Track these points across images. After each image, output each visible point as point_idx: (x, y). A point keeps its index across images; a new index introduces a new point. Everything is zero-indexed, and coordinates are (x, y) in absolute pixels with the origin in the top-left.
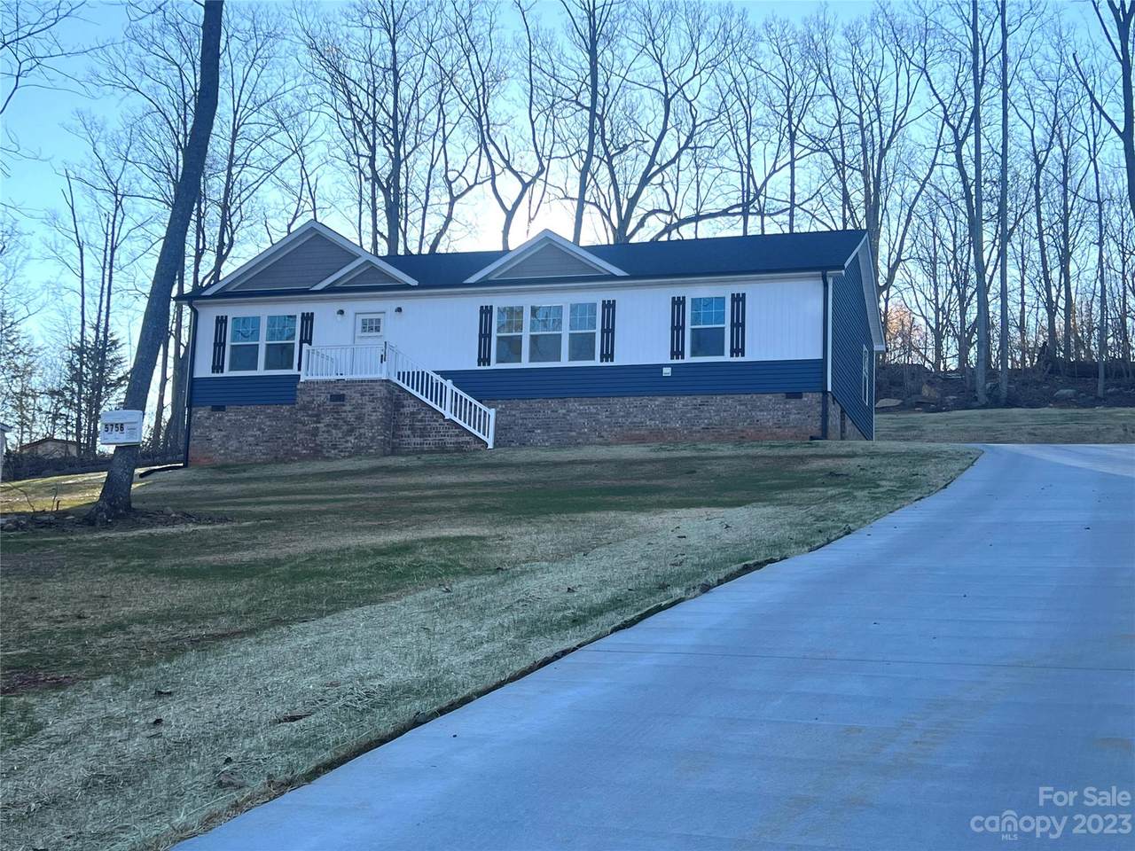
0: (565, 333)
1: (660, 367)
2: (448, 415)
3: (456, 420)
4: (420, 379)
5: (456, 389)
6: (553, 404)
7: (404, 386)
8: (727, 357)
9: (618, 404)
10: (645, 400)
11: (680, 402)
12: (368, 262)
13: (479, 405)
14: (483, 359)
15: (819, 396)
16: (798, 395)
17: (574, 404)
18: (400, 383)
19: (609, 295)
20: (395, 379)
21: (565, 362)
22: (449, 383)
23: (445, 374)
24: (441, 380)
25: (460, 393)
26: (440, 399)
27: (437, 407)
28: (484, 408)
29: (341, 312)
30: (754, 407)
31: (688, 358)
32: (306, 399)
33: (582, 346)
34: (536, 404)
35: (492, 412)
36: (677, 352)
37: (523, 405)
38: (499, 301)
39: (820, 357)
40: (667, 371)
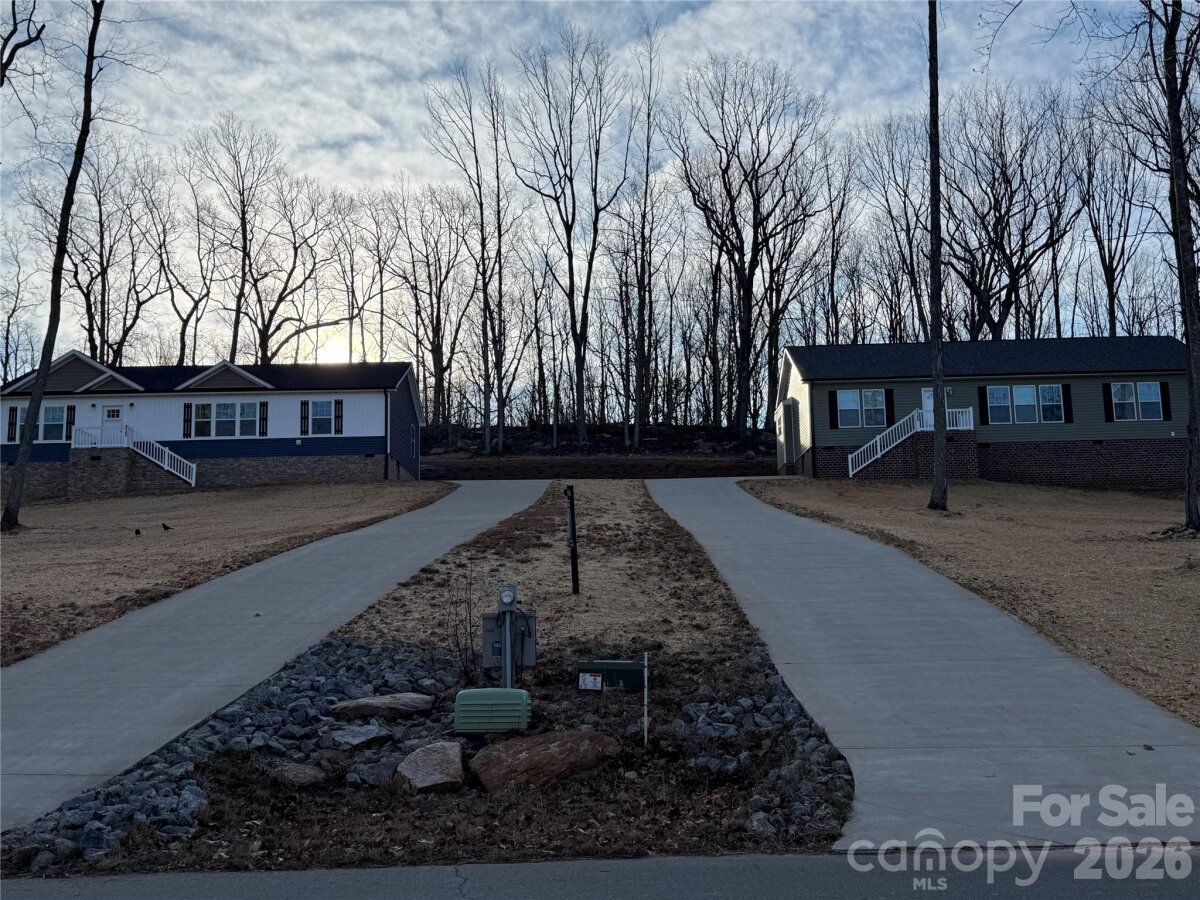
0: (238, 420)
1: (296, 439)
2: (166, 468)
3: (172, 470)
4: (147, 446)
5: (171, 453)
6: (231, 460)
7: (138, 451)
8: (333, 435)
9: (270, 460)
10: (286, 458)
11: (307, 460)
12: (111, 376)
13: (186, 462)
14: (187, 434)
15: (383, 456)
16: (372, 456)
17: (243, 461)
18: (135, 449)
19: (264, 399)
20: (132, 447)
21: (238, 436)
22: (167, 449)
23: (164, 444)
24: (161, 447)
25: (174, 455)
26: (162, 459)
27: (159, 463)
28: (189, 463)
29: (94, 406)
30: (348, 462)
31: (311, 435)
32: (76, 459)
33: (247, 427)
34: (220, 461)
35: (194, 466)
36: (304, 431)
37: (212, 461)
38: (196, 401)
39: (382, 434)
40: (299, 442)
